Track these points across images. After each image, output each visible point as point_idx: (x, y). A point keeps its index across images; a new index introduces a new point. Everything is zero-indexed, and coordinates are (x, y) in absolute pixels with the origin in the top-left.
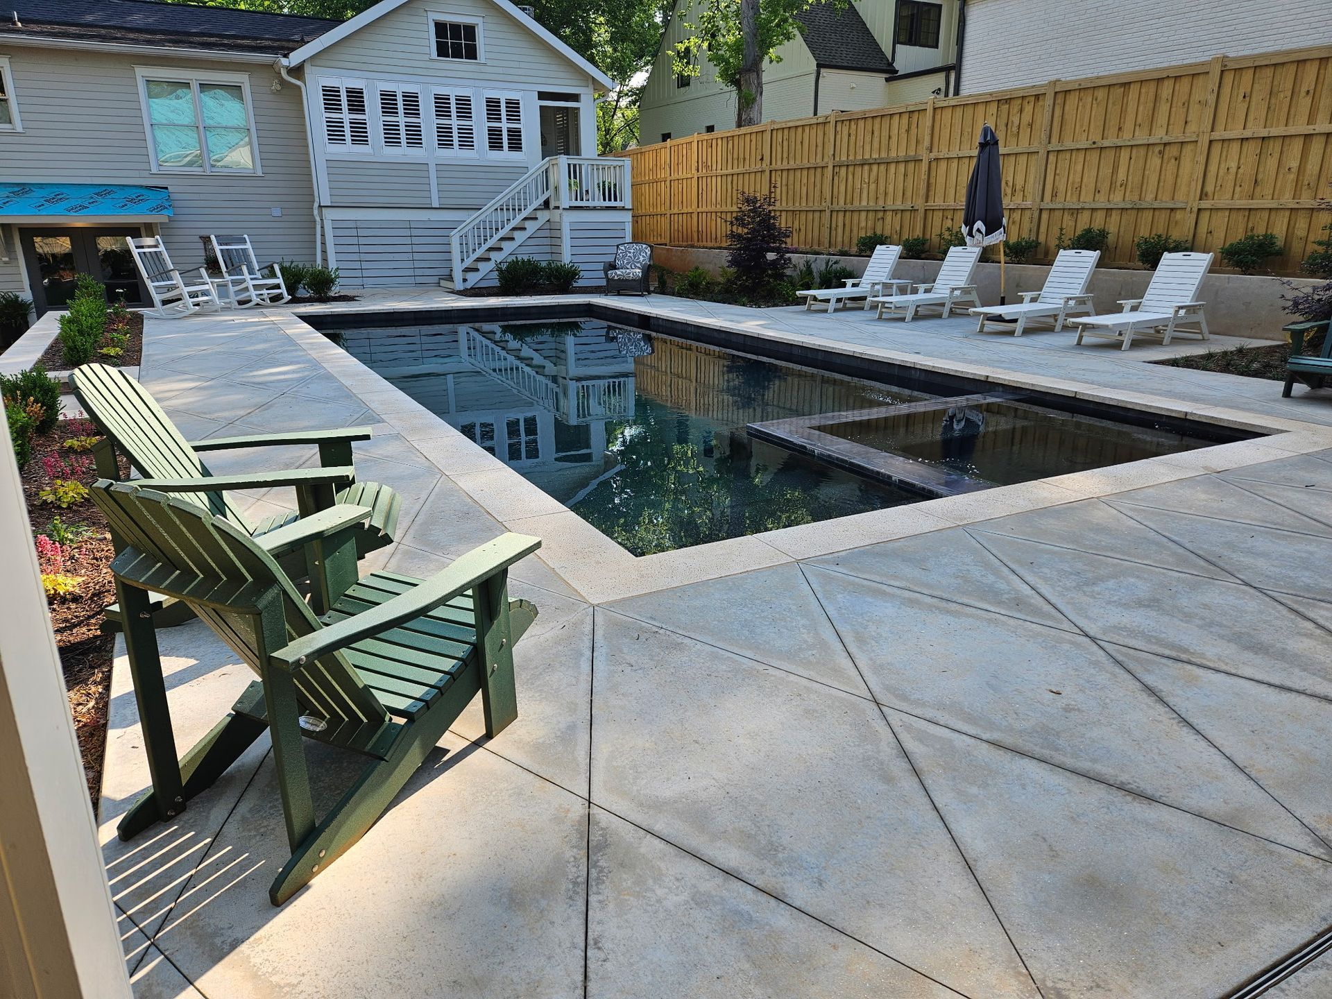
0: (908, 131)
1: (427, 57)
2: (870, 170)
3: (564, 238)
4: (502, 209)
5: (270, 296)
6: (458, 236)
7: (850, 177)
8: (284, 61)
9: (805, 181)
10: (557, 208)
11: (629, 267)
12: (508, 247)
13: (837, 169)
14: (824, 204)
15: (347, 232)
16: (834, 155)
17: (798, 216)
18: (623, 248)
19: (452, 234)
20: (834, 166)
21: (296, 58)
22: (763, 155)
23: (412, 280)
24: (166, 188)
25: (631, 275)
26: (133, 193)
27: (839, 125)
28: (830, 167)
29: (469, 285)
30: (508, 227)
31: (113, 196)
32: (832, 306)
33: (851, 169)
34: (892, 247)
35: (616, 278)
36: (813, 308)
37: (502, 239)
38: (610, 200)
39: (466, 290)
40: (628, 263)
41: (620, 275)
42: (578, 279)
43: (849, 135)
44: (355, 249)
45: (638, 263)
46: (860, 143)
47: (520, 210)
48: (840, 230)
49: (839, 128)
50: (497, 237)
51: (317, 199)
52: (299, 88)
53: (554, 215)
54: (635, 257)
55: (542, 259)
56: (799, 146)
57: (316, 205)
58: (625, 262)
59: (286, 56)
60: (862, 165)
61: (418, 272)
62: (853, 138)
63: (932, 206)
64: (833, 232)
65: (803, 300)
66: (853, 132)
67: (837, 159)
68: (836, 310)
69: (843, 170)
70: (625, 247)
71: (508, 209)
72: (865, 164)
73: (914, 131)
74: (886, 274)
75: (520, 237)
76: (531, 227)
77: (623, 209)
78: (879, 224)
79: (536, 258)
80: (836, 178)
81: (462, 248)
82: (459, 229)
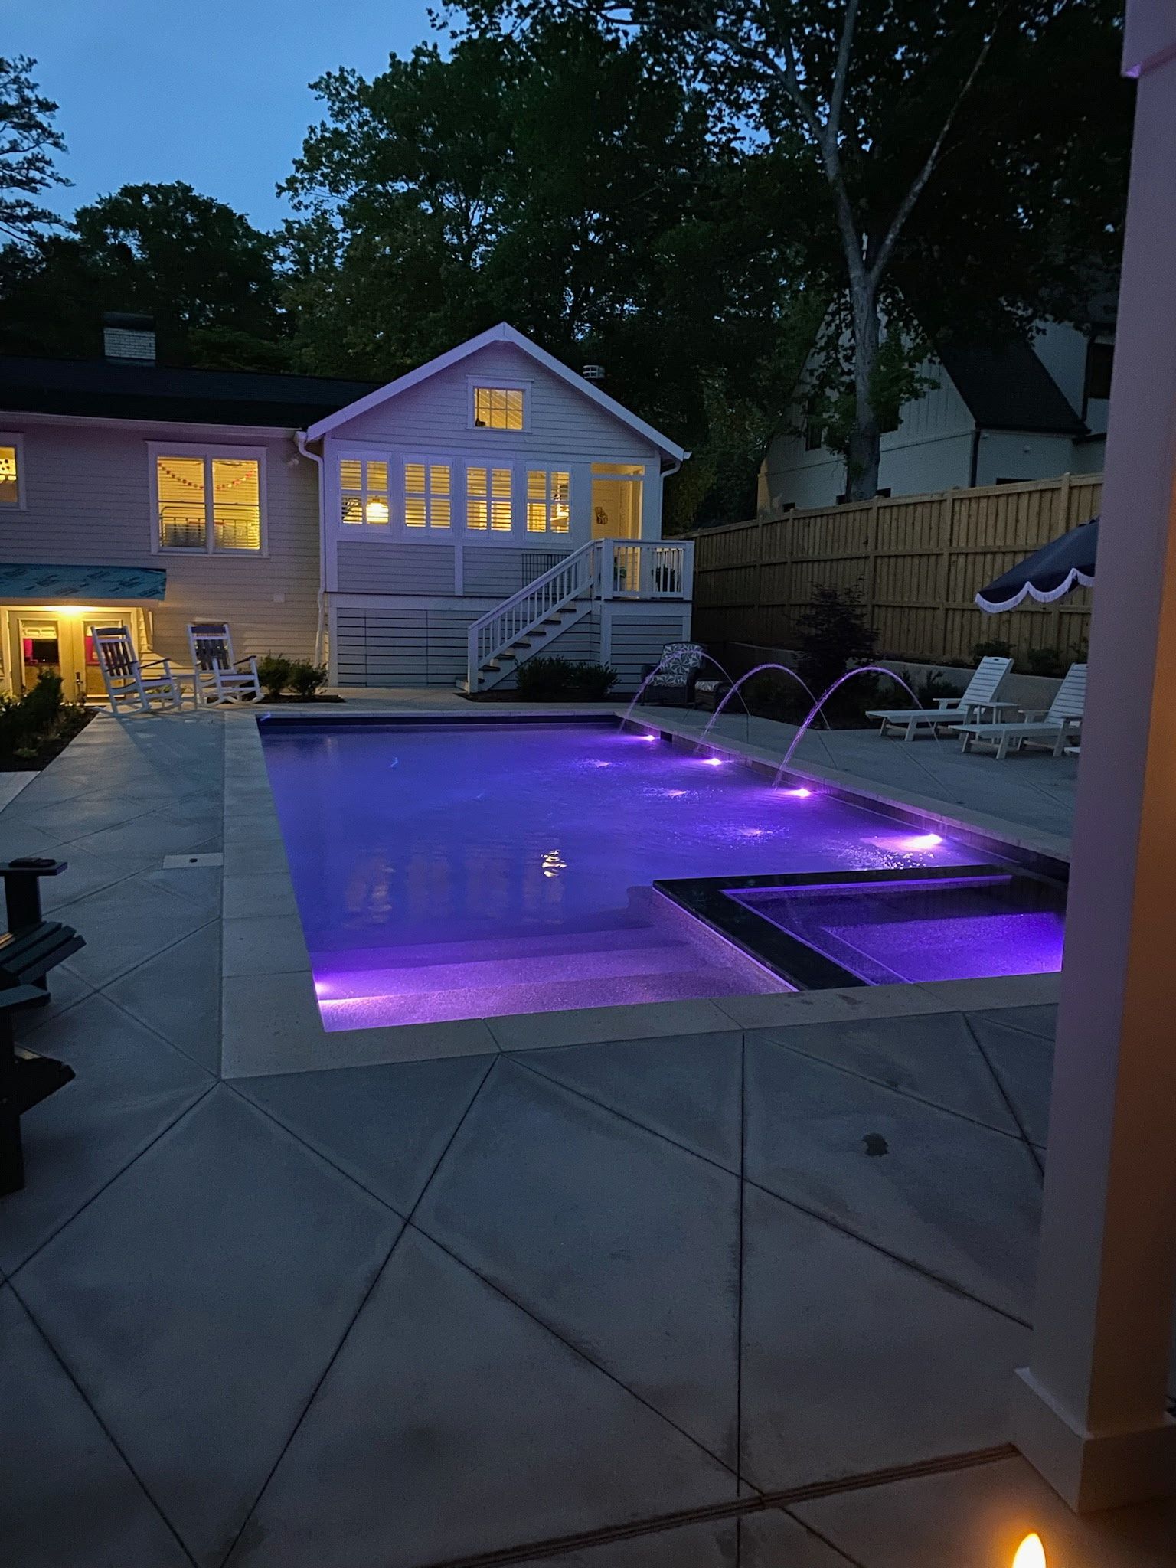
0: (1039, 514)
1: (462, 428)
2: (994, 560)
3: (603, 634)
4: (532, 599)
5: (243, 694)
6: (476, 630)
7: (970, 567)
8: (301, 436)
9: (916, 570)
10: (599, 598)
11: (675, 671)
12: (537, 644)
13: (954, 558)
14: (938, 600)
15: (353, 623)
16: (951, 541)
17: (907, 613)
18: (669, 648)
19: (470, 627)
20: (951, 554)
21: (315, 431)
22: (867, 537)
23: (423, 679)
24: (164, 570)
25: (674, 681)
26: (127, 576)
27: (957, 504)
28: (946, 554)
29: (485, 687)
30: (538, 621)
31: (106, 579)
32: (909, 732)
33: (970, 558)
34: (1002, 660)
35: (655, 684)
36: (889, 733)
37: (530, 634)
38: (665, 589)
39: (481, 692)
40: (674, 667)
41: (660, 681)
42: (615, 683)
43: (969, 516)
44: (362, 641)
45: (686, 667)
46: (982, 527)
47: (554, 600)
48: (957, 634)
49: (957, 508)
50: (523, 631)
51: (322, 584)
52: (316, 463)
53: (595, 607)
54: (683, 659)
55: (573, 659)
56: (909, 528)
57: (321, 591)
58: (672, 665)
59: (305, 430)
60: (985, 554)
61: (432, 670)
62: (973, 520)
63: (1068, 608)
64: (949, 636)
65: (877, 723)
66: (973, 513)
67: (955, 545)
68: (916, 738)
69: (961, 560)
70: (672, 648)
71: (540, 599)
72: (988, 553)
73: (1045, 514)
74: (991, 695)
75: (552, 632)
76: (568, 620)
77: (680, 601)
78: (1004, 629)
79: (567, 657)
80: (953, 569)
81: (480, 642)
82: (480, 620)
